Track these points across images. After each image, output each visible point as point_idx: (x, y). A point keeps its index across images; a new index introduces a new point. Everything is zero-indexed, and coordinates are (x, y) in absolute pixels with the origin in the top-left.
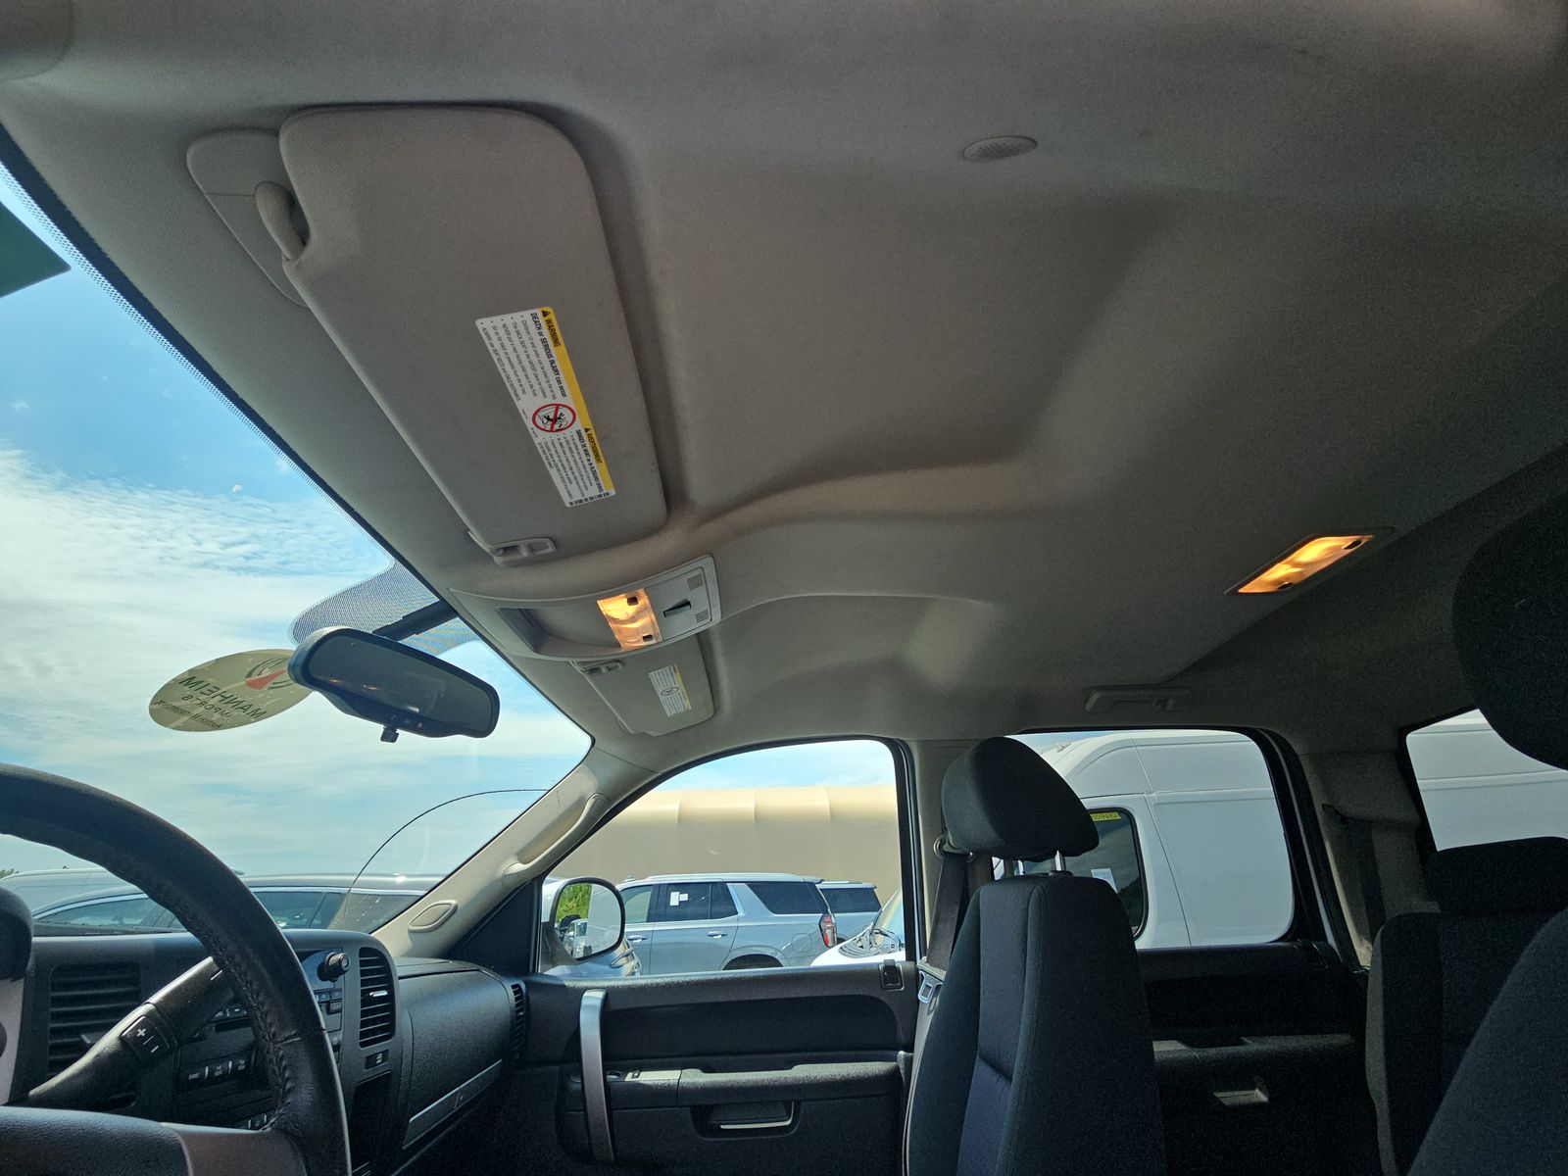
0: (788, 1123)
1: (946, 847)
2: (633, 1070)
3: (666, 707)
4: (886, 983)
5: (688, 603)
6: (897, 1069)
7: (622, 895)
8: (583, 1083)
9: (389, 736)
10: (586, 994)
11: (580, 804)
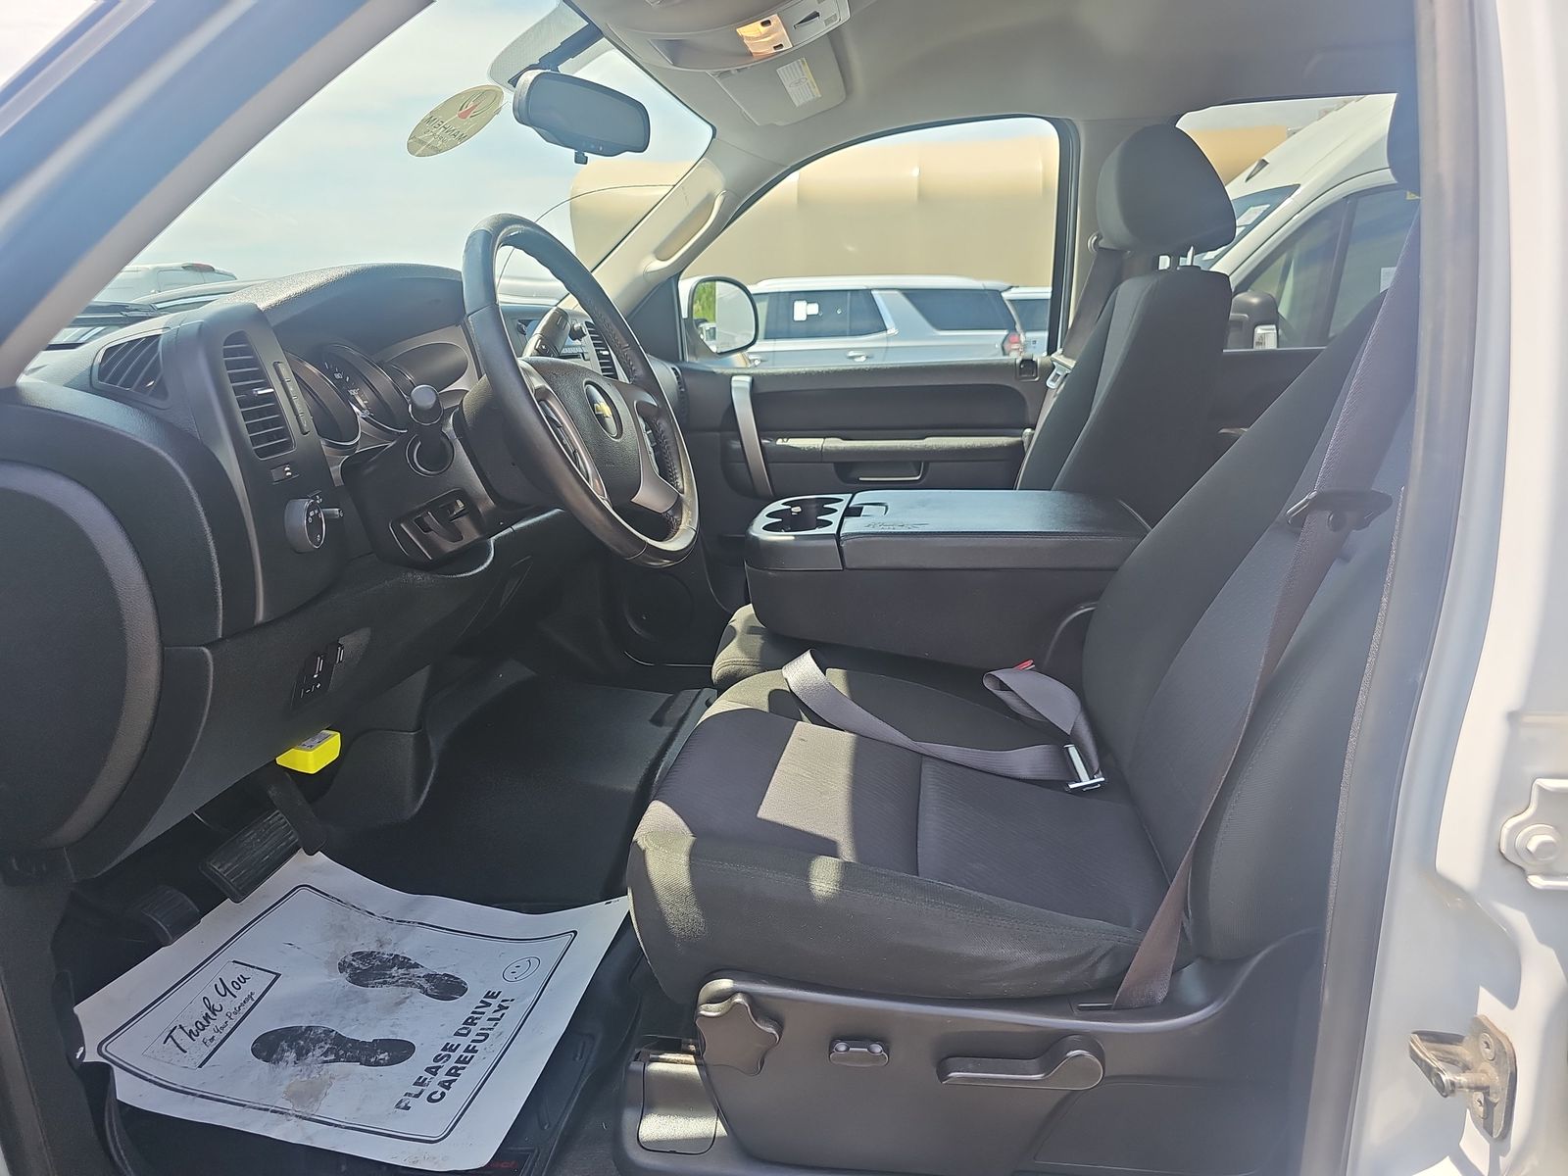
0: (917, 478)
1: (1101, 243)
2: (782, 438)
3: (794, 98)
4: (1020, 374)
5: (817, 15)
6: (1022, 442)
7: (754, 297)
8: (742, 444)
9: (581, 160)
10: (734, 378)
11: (709, 201)
